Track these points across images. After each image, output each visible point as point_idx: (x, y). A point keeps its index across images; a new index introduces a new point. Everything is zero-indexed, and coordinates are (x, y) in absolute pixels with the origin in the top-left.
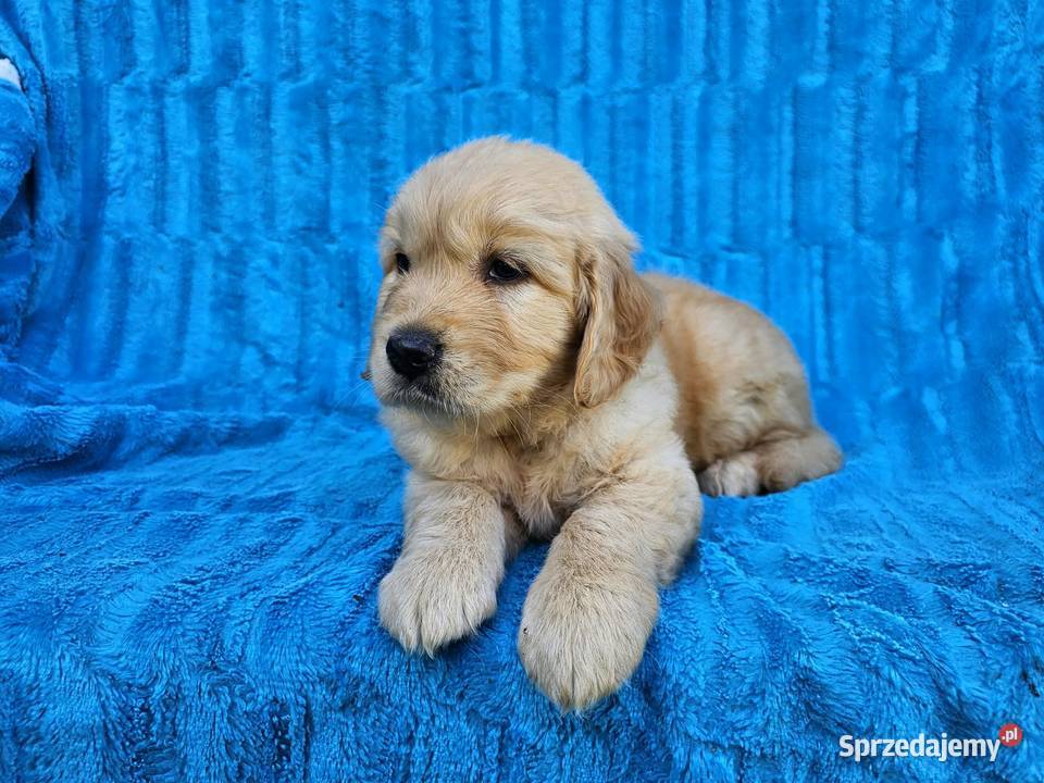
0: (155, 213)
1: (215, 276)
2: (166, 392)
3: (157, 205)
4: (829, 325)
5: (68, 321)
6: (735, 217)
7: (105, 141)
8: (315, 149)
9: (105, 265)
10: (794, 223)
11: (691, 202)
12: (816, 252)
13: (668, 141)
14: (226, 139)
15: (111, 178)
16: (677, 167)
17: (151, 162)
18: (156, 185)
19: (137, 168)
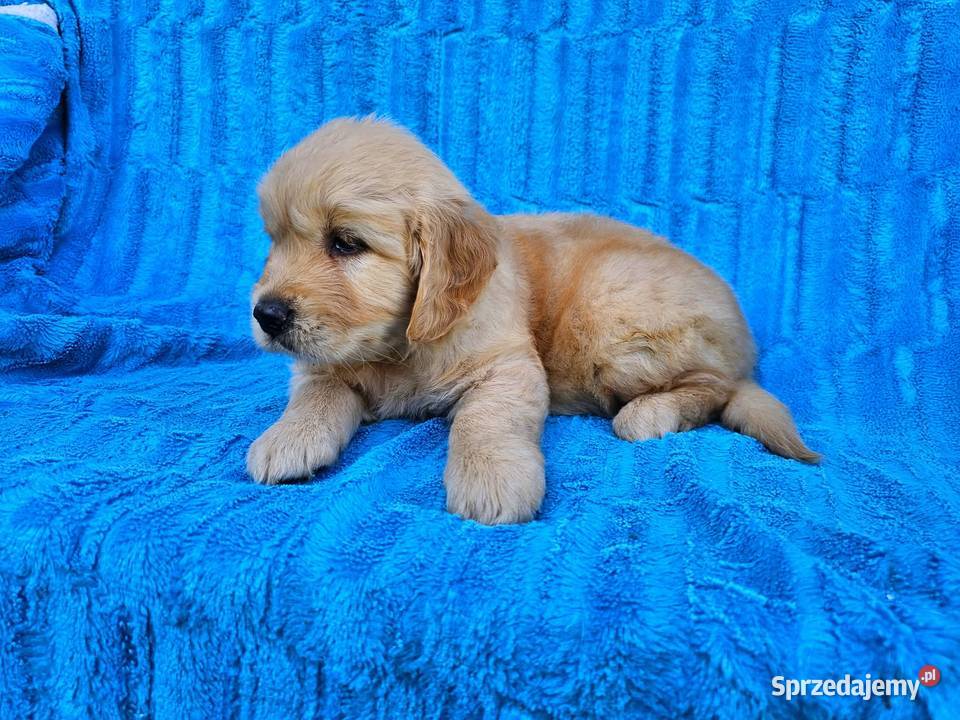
0: (171, 147)
1: (220, 206)
2: (170, 309)
3: (173, 138)
4: (799, 280)
5: (94, 240)
6: (710, 165)
7: (132, 80)
8: (310, 88)
9: (127, 191)
10: (773, 173)
11: (666, 150)
12: (794, 203)
13: (646, 87)
14: (233, 78)
15: (136, 114)
16: (653, 115)
17: (169, 100)
18: (173, 121)
19: (157, 105)
